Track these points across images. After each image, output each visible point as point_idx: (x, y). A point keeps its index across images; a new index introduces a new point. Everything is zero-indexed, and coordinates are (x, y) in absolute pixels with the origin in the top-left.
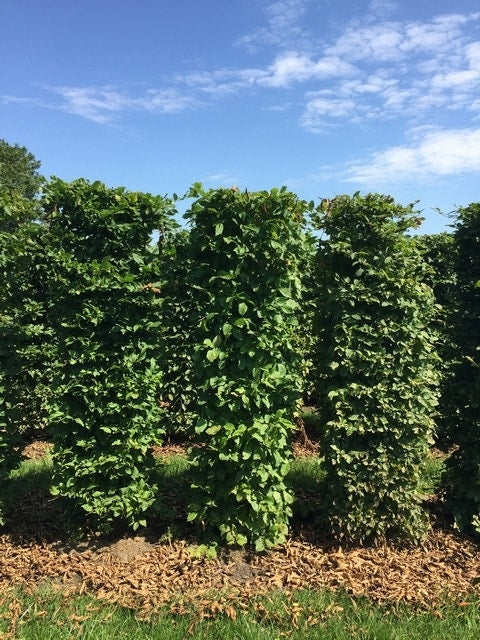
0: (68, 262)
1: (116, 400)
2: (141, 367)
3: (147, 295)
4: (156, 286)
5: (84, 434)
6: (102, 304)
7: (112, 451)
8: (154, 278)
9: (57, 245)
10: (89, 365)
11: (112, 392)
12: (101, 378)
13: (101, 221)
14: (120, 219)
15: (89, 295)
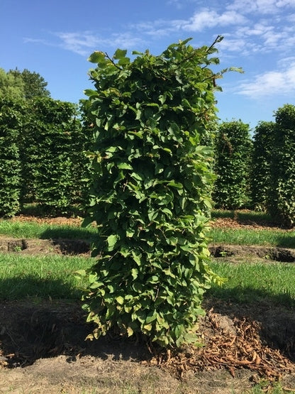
0: (41, 124)
1: (56, 170)
2: (64, 160)
3: (66, 135)
4: (69, 133)
5: (46, 181)
6: (52, 139)
7: (55, 186)
8: (69, 130)
9: (37, 119)
10: (47, 158)
11: (55, 167)
12: (51, 162)
13: (52, 111)
14: (58, 110)
15: (47, 135)
